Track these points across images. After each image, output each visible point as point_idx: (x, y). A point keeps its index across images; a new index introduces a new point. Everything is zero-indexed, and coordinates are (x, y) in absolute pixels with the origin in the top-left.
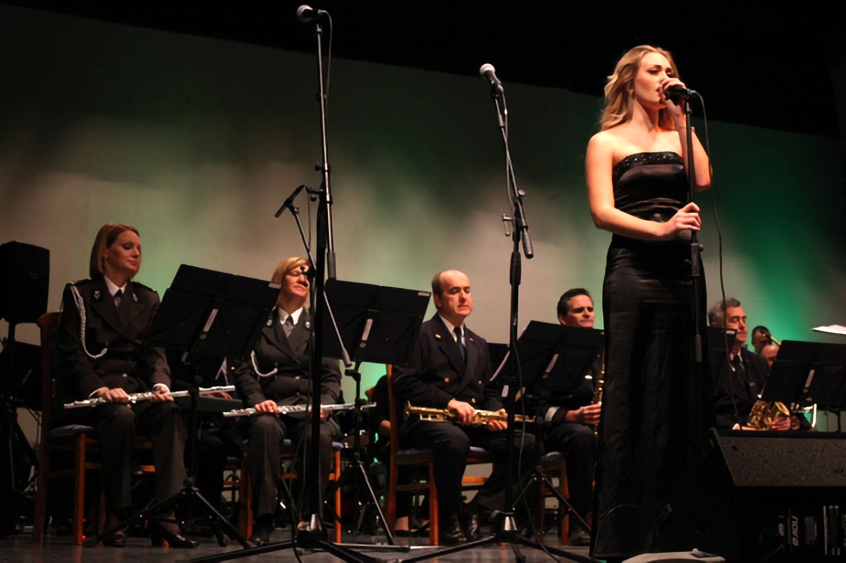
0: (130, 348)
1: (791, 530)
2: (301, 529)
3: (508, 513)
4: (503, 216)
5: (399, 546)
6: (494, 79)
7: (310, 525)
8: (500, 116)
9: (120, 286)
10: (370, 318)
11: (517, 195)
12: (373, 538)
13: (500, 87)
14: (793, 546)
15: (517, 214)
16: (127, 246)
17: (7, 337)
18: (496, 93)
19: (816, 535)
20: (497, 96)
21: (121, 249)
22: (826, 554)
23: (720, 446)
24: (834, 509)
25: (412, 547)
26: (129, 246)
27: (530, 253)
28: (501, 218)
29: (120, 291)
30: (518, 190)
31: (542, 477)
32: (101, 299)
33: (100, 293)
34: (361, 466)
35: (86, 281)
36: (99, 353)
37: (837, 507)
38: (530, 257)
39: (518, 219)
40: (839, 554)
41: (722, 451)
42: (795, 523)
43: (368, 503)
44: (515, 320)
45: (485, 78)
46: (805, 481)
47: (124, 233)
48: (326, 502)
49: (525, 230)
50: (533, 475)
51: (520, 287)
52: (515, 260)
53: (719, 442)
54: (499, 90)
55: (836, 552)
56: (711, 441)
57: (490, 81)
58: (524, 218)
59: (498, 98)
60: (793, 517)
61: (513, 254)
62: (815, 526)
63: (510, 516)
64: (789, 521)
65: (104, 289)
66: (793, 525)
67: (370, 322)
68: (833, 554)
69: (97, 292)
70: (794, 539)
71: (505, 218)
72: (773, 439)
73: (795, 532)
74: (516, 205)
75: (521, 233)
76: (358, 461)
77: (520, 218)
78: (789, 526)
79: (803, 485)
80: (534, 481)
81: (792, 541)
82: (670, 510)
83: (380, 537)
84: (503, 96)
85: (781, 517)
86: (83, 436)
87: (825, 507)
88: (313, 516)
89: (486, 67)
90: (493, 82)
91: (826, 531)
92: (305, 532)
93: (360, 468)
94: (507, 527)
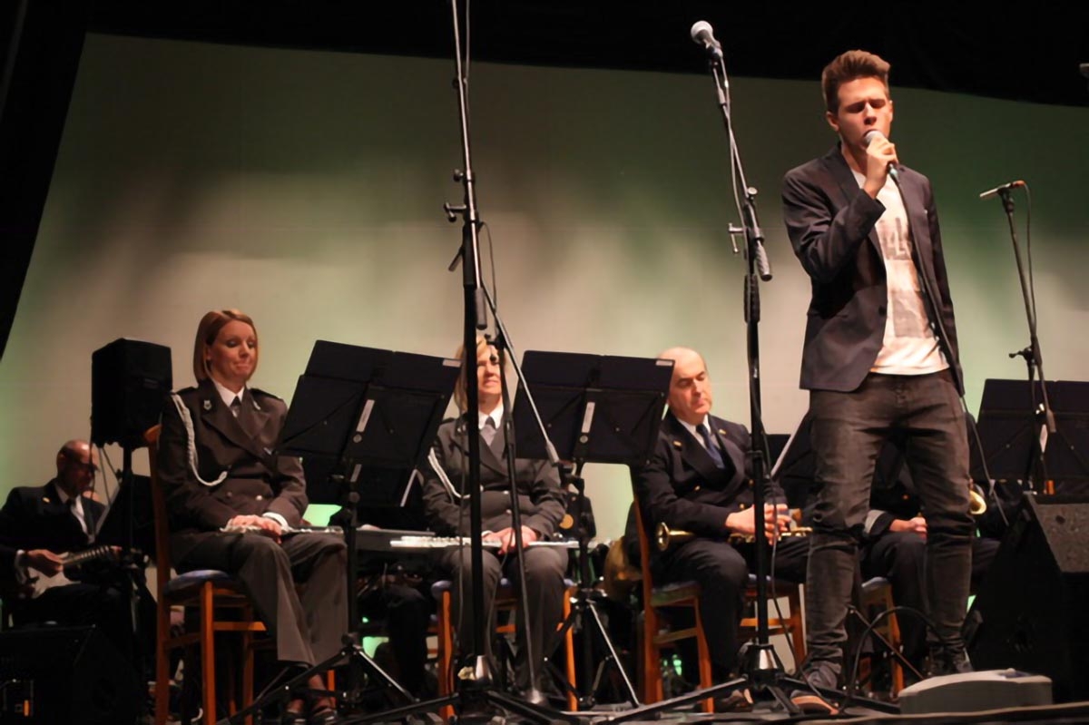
0: (259, 468)
2: (463, 678)
3: (763, 645)
6: (709, 40)
7: (474, 671)
8: (721, 90)
9: (237, 392)
10: (592, 401)
11: (747, 195)
13: (719, 52)
15: (748, 221)
16: (233, 343)
17: (122, 469)
18: (714, 61)
20: (715, 64)
21: (225, 348)
23: (1039, 518)
26: (236, 342)
27: (767, 273)
29: (237, 398)
30: (748, 187)
32: (213, 410)
33: (211, 402)
34: (592, 607)
35: (191, 390)
36: (217, 478)
38: (767, 278)
39: (750, 229)
41: (1042, 525)
44: (756, 370)
45: (698, 41)
47: (229, 324)
48: (546, 659)
49: (759, 242)
52: (749, 285)
54: (717, 55)
56: (1024, 511)
57: (704, 46)
59: (716, 67)
61: (746, 278)
63: (766, 648)
65: (216, 399)
67: (591, 406)
69: (207, 402)
71: (732, 229)
74: (746, 210)
75: (755, 249)
76: (588, 600)
77: (753, 226)
84: (723, 63)
86: (209, 585)
88: (480, 659)
89: (700, 26)
90: (707, 45)
92: (468, 682)
93: (590, 610)
94: (764, 664)
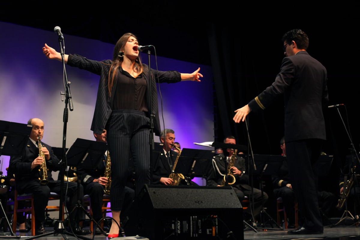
1: (177, 227)
3: (60, 221)
4: (61, 93)
5: (16, 236)
6: (60, 33)
8: (62, 49)
10: (6, 136)
11: (67, 84)
12: (5, 233)
13: (63, 37)
14: (178, 233)
15: (67, 92)
19: (187, 228)
20: (61, 40)
22: (191, 236)
23: (148, 192)
24: (195, 218)
25: (21, 237)
27: (72, 108)
28: (60, 94)
30: (68, 81)
31: (80, 206)
37: (196, 217)
38: (72, 110)
40: (197, 236)
41: (149, 194)
42: (179, 224)
43: (3, 218)
44: (65, 137)
45: (56, 33)
46: (183, 206)
49: (70, 98)
50: (76, 205)
51: (67, 123)
52: (65, 111)
53: (148, 190)
54: (62, 38)
55: (196, 235)
56: (144, 189)
57: (58, 34)
58: (70, 94)
60: (178, 221)
61: (65, 109)
62: (187, 225)
63: (61, 222)
64: (176, 223)
66: (178, 225)
67: (5, 138)
68: (194, 236)
70: (178, 231)
71: (62, 93)
72: (171, 189)
73: (179, 227)
74: (67, 88)
75: (68, 100)
77: (68, 93)
78: (176, 225)
79: (182, 208)
80: (76, 207)
81: (177, 231)
82: (128, 219)
83: (8, 233)
84: (63, 40)
85: (173, 221)
87: (191, 217)
89: (57, 28)
90: (59, 34)
91: (191, 226)
94: (60, 227)
